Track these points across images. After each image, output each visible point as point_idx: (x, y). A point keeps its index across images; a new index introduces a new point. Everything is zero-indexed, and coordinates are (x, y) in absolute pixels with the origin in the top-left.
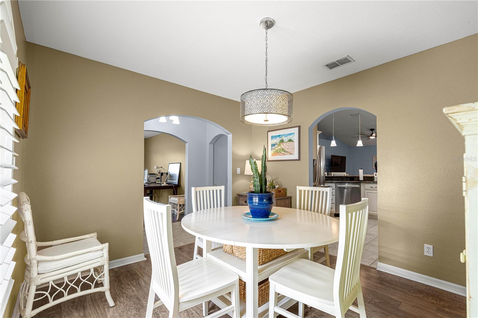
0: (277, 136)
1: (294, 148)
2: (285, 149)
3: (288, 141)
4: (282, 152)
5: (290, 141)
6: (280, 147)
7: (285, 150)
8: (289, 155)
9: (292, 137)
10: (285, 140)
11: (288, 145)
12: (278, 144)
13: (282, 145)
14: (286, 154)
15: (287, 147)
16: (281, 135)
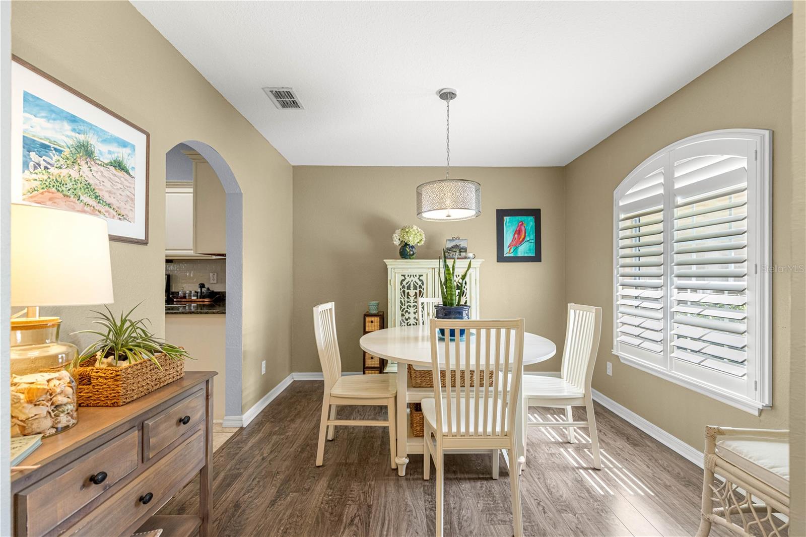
0: (62, 111)
1: (133, 200)
2: (101, 190)
3: (111, 164)
4: (85, 198)
5: (119, 165)
6: (75, 174)
7: (98, 193)
8: (114, 217)
9: (126, 156)
10: (101, 153)
11: (110, 180)
12: (67, 152)
13: (85, 168)
14: (103, 211)
15: (108, 184)
16: (83, 121)
